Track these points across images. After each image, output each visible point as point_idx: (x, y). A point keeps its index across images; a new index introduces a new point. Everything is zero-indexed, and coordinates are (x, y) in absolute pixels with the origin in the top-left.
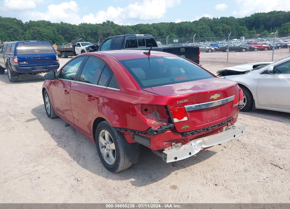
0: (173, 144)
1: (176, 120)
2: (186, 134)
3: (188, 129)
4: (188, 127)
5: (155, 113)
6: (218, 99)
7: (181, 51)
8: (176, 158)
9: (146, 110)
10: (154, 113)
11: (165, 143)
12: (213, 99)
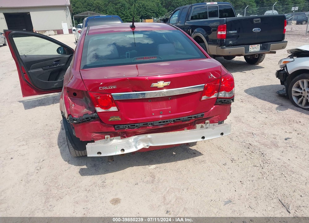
0: (106, 136)
1: (99, 110)
2: (117, 127)
3: (118, 121)
4: (120, 119)
5: (86, 99)
6: (166, 87)
7: (255, 22)
8: (99, 153)
9: (75, 94)
10: (84, 98)
11: (95, 135)
12: (157, 87)
